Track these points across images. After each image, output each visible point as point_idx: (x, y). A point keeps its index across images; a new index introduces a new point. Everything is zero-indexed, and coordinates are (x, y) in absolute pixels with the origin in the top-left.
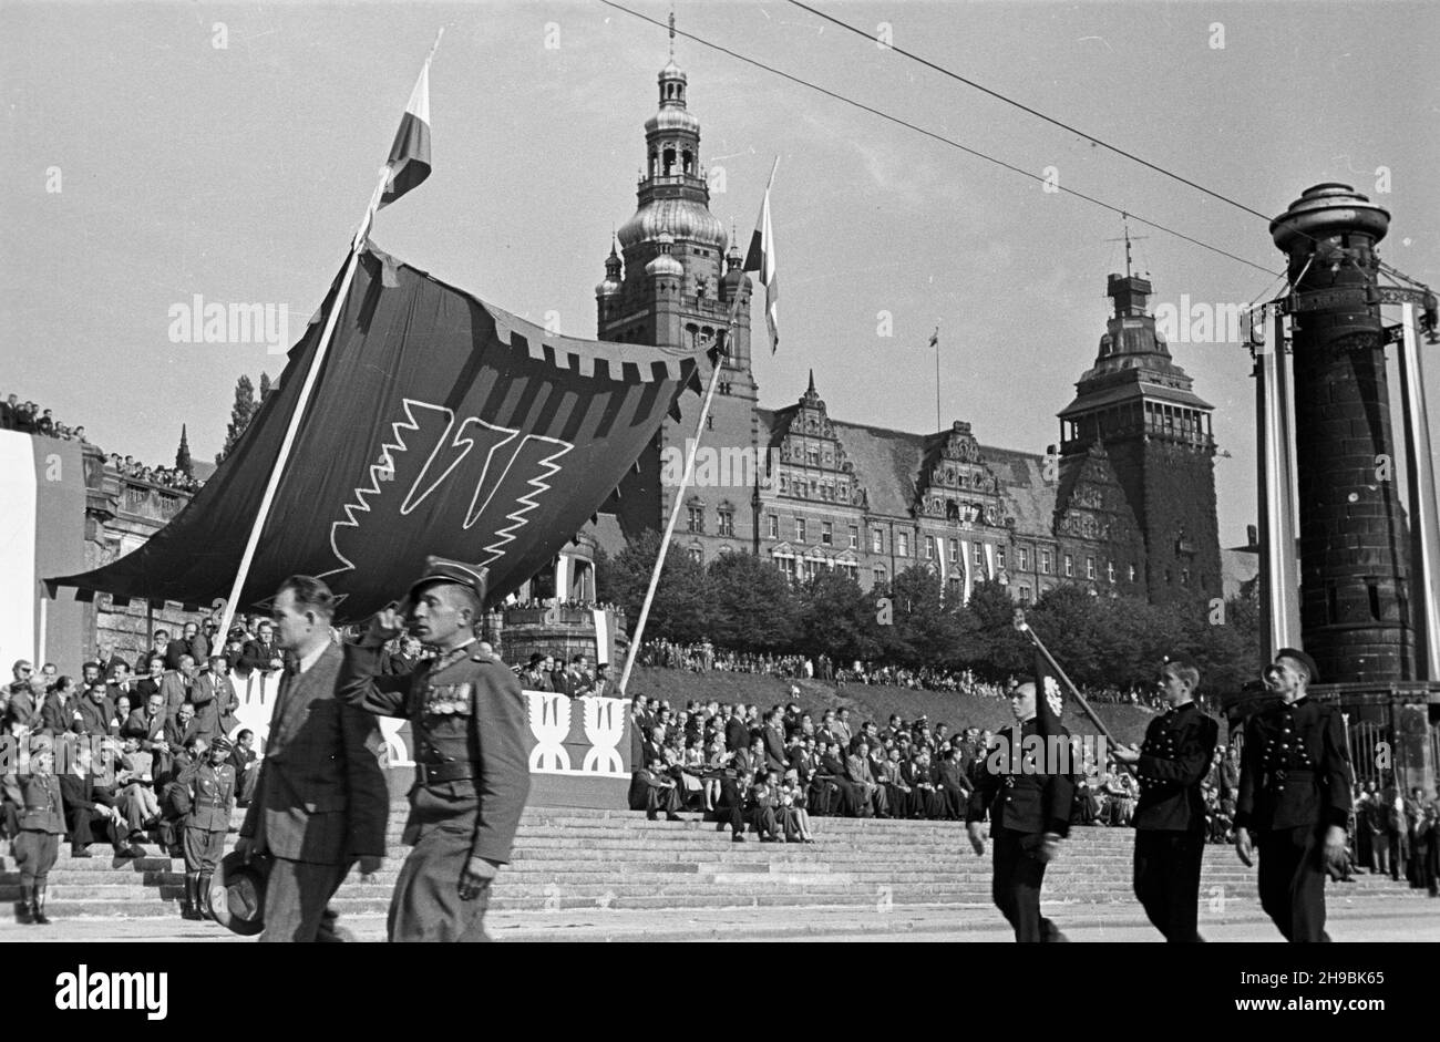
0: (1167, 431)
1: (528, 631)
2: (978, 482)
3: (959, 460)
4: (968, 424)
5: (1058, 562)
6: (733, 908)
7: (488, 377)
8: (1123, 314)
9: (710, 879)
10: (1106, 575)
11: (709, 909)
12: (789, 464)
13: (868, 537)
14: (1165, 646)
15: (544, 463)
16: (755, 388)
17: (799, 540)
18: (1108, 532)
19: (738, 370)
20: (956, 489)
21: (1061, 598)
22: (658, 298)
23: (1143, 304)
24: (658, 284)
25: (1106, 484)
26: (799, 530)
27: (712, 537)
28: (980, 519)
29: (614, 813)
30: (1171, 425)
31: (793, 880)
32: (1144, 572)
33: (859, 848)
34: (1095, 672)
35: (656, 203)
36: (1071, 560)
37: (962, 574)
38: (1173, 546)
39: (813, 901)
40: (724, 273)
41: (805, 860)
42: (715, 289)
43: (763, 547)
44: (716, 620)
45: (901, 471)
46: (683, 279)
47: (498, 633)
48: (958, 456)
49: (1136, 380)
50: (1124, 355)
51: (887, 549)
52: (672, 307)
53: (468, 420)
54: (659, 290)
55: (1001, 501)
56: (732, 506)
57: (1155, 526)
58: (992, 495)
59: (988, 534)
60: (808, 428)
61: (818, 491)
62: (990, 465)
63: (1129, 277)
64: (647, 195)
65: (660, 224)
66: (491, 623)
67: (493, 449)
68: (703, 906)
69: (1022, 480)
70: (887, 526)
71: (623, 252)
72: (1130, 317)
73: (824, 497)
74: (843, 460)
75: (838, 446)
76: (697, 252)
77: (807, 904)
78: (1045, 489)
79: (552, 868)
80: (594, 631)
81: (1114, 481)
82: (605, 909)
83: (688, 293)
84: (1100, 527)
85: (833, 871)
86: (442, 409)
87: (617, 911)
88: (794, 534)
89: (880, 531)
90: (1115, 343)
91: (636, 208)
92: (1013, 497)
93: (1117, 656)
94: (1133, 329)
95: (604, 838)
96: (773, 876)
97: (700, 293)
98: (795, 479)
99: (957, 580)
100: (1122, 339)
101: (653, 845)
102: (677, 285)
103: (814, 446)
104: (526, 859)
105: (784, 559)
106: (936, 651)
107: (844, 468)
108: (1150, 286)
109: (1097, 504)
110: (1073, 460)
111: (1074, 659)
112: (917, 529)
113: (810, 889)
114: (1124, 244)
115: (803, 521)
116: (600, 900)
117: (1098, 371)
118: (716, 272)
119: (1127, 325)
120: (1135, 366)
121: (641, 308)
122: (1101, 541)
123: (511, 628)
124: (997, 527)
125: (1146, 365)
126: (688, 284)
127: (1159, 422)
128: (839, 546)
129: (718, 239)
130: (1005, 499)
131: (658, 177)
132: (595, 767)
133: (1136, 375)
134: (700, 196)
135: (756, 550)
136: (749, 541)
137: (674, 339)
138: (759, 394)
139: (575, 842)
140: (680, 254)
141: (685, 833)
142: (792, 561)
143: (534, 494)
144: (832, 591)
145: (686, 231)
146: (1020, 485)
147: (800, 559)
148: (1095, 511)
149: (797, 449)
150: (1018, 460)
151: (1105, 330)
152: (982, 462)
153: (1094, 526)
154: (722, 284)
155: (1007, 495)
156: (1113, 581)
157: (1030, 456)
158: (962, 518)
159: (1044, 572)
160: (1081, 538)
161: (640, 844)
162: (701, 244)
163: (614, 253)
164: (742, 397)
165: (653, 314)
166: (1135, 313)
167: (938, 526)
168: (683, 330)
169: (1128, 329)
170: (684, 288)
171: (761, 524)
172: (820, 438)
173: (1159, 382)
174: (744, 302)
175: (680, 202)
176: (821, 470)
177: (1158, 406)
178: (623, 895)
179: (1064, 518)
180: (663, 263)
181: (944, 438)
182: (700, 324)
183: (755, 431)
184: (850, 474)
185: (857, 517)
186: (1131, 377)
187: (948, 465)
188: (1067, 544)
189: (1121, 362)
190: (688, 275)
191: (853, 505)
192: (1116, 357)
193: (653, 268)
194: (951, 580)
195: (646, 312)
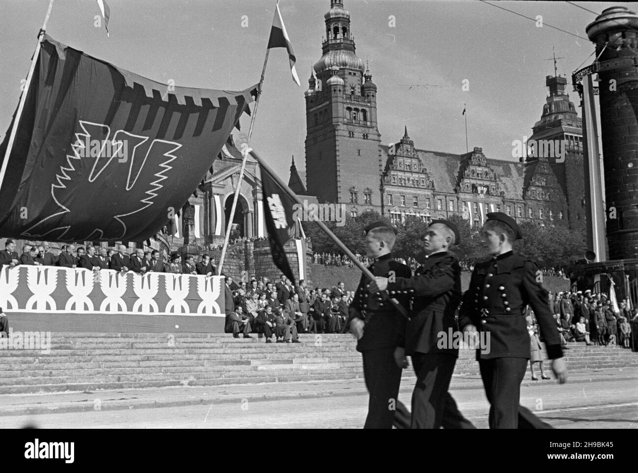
0: (576, 148)
1: (265, 251)
2: (486, 175)
3: (477, 165)
4: (481, 148)
5: (526, 211)
6: (264, 383)
7: (126, 108)
8: (554, 94)
9: (255, 368)
10: (548, 217)
11: (249, 384)
12: (396, 170)
13: (435, 203)
14: (575, 248)
15: (166, 154)
16: (379, 135)
17: (402, 205)
18: (549, 197)
19: (371, 128)
20: (476, 179)
21: (524, 227)
22: (333, 96)
23: (563, 89)
24: (333, 89)
25: (548, 174)
26: (402, 200)
27: (362, 205)
28: (488, 192)
29: (213, 334)
30: (578, 146)
31: (305, 367)
32: (567, 214)
33: (350, 349)
34: (541, 262)
35: (331, 52)
36: (532, 211)
37: (480, 218)
38: (580, 202)
39: (311, 378)
40: (364, 83)
41: (316, 357)
42: (360, 90)
43: (385, 210)
44: (359, 243)
45: (450, 171)
46: (344, 86)
47: (252, 252)
48: (476, 163)
49: (561, 125)
50: (555, 113)
51: (444, 208)
52: (340, 99)
53: (118, 132)
54: (333, 92)
55: (498, 184)
56: (371, 191)
57: (572, 193)
58: (493, 181)
59: (492, 199)
60: (405, 153)
61: (411, 182)
62: (492, 167)
63: (556, 77)
64: (326, 49)
65: (332, 62)
66: (248, 247)
67: (135, 147)
68: (245, 383)
69: (508, 173)
70: (444, 197)
71: (316, 75)
72: (557, 95)
73: (414, 185)
74: (422, 167)
75: (420, 161)
76: (350, 73)
77: (308, 380)
78: (519, 177)
79: (163, 365)
80: (296, 249)
81: (551, 172)
82: (186, 386)
83: (347, 93)
84: (545, 195)
85: (330, 362)
86: (102, 125)
87: (193, 387)
88: (400, 203)
89: (441, 200)
90: (550, 108)
91: (322, 55)
92: (504, 182)
93: (551, 254)
94: (559, 101)
95: (203, 348)
96: (294, 366)
97: (353, 93)
98: (399, 177)
99: (478, 222)
100: (553, 106)
101: (229, 351)
102: (342, 89)
103: (408, 161)
104: (150, 360)
105: (396, 214)
106: (464, 254)
107: (423, 171)
108: (566, 81)
109: (544, 184)
110: (532, 164)
111: (531, 256)
112: (458, 198)
113: (312, 372)
114: (553, 61)
115: (404, 196)
116: (183, 382)
117: (543, 122)
118: (360, 83)
119: (556, 99)
120: (560, 118)
121: (325, 101)
122: (546, 201)
123: (258, 249)
124: (496, 196)
125: (565, 118)
126: (347, 88)
127: (572, 144)
128: (422, 208)
129: (360, 67)
130: (500, 183)
131: (331, 40)
132: (204, 311)
133: (561, 123)
134: (350, 48)
135: (383, 211)
136: (379, 206)
137: (340, 115)
138: (381, 138)
139: (182, 351)
140: (342, 75)
141: (250, 344)
142: (400, 215)
143: (163, 171)
144: (414, 228)
145: (345, 64)
146: (506, 176)
147: (403, 214)
148: (542, 187)
149: (400, 163)
150: (505, 164)
151: (546, 102)
152: (488, 166)
153: (542, 194)
154: (363, 88)
155: (501, 181)
156: (552, 219)
157: (511, 163)
158: (479, 192)
159: (519, 216)
160: (536, 200)
161: (221, 351)
162: (352, 70)
163: (312, 76)
164: (374, 140)
165: (331, 103)
166: (559, 93)
167: (468, 196)
168: (345, 110)
169: (556, 101)
170: (344, 91)
171: (384, 198)
172: (411, 158)
173: (571, 125)
174: (373, 96)
175: (342, 51)
176: (411, 172)
177: (571, 137)
178: (200, 378)
179: (528, 191)
180: (334, 79)
181: (469, 156)
182: (353, 107)
183: (380, 156)
184: (426, 174)
185: (429, 193)
186: (558, 123)
187: (472, 168)
188: (529, 203)
189: (553, 117)
190: (346, 84)
191: (428, 188)
192: (551, 114)
193: (330, 82)
194: (475, 221)
195: (328, 102)
